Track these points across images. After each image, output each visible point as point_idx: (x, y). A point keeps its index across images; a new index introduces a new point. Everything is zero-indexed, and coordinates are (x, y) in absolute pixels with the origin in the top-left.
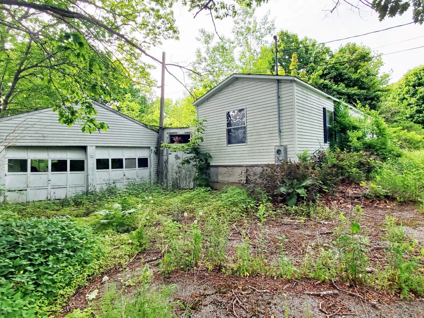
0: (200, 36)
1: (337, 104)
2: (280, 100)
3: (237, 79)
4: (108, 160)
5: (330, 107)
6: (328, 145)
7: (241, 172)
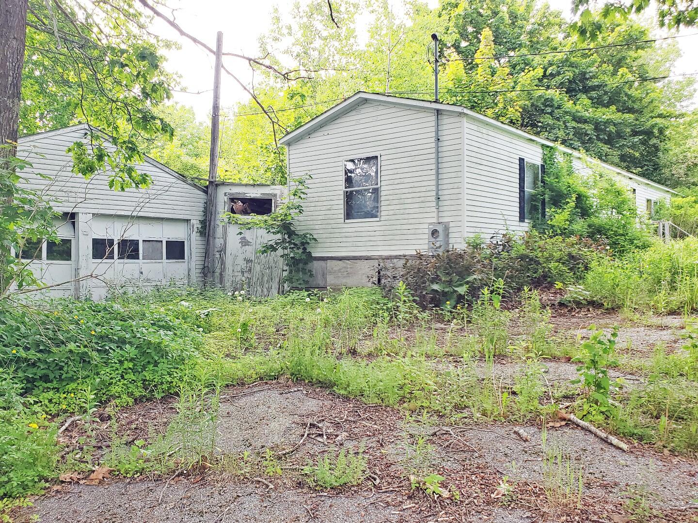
1: (549, 152)
2: (440, 144)
3: (366, 101)
4: (111, 242)
5: (534, 156)
6: (526, 225)
7: (367, 269)
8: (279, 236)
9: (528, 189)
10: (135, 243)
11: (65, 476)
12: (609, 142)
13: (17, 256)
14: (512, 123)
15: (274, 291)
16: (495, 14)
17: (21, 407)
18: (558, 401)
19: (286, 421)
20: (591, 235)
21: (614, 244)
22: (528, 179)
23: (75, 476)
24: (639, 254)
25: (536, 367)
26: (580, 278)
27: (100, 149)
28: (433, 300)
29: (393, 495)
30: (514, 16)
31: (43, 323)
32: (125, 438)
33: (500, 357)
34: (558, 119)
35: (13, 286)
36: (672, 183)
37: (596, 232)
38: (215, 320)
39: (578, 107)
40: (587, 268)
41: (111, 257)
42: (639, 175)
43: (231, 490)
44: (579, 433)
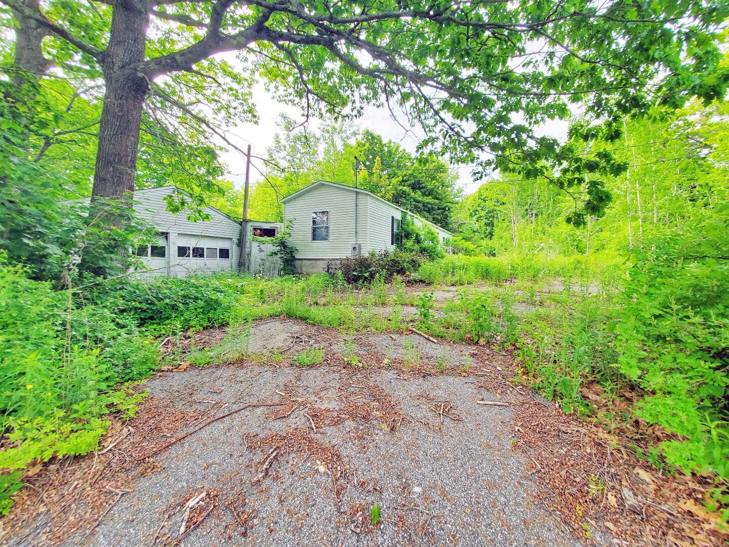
0: (280, 120)
1: (404, 214)
2: (357, 207)
3: (323, 185)
4: (189, 248)
5: (398, 216)
6: (394, 247)
7: (323, 265)
8: (279, 248)
9: (395, 231)
10: (203, 249)
11: (165, 368)
12: (428, 212)
13: (133, 253)
14: (388, 200)
15: (276, 275)
16: (382, 151)
17: (138, 333)
18: (408, 323)
19: (285, 336)
20: (421, 252)
21: (430, 256)
22: (395, 227)
23: (170, 368)
24: (441, 260)
25: (399, 308)
26: (416, 270)
27: (182, 199)
28: (353, 279)
29: (336, 367)
30: (390, 152)
31: (150, 289)
32: (199, 347)
33: (384, 304)
34: (408, 200)
35: (132, 270)
36: (452, 231)
37: (423, 250)
38: (246, 288)
39: (416, 196)
40: (419, 266)
41: (189, 256)
42: (441, 226)
43: (257, 369)
44: (417, 336)
